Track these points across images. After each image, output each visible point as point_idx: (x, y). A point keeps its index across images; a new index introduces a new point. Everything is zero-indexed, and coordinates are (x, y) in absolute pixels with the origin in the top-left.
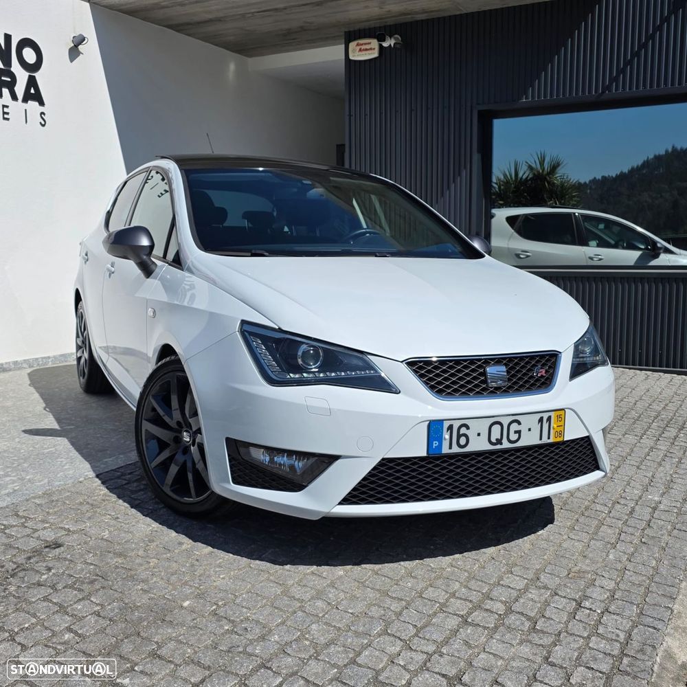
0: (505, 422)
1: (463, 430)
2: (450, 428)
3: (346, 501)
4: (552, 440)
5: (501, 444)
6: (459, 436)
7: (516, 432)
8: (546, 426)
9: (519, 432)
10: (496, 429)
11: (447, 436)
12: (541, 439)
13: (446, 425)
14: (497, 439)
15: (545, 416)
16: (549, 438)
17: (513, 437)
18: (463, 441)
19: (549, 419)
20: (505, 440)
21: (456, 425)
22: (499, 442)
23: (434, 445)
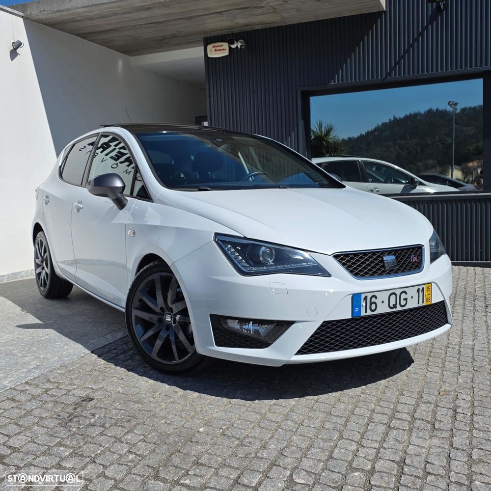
0: (398, 292)
1: (373, 300)
2: (366, 298)
3: (301, 352)
4: (424, 304)
5: (396, 308)
6: (371, 304)
7: (404, 299)
8: (421, 294)
9: (406, 299)
10: (393, 297)
11: (364, 304)
12: (418, 303)
13: (363, 296)
14: (393, 305)
15: (421, 288)
16: (423, 303)
17: (403, 303)
18: (373, 307)
19: (423, 290)
20: (398, 305)
21: (369, 296)
22: (395, 306)
23: (356, 311)
